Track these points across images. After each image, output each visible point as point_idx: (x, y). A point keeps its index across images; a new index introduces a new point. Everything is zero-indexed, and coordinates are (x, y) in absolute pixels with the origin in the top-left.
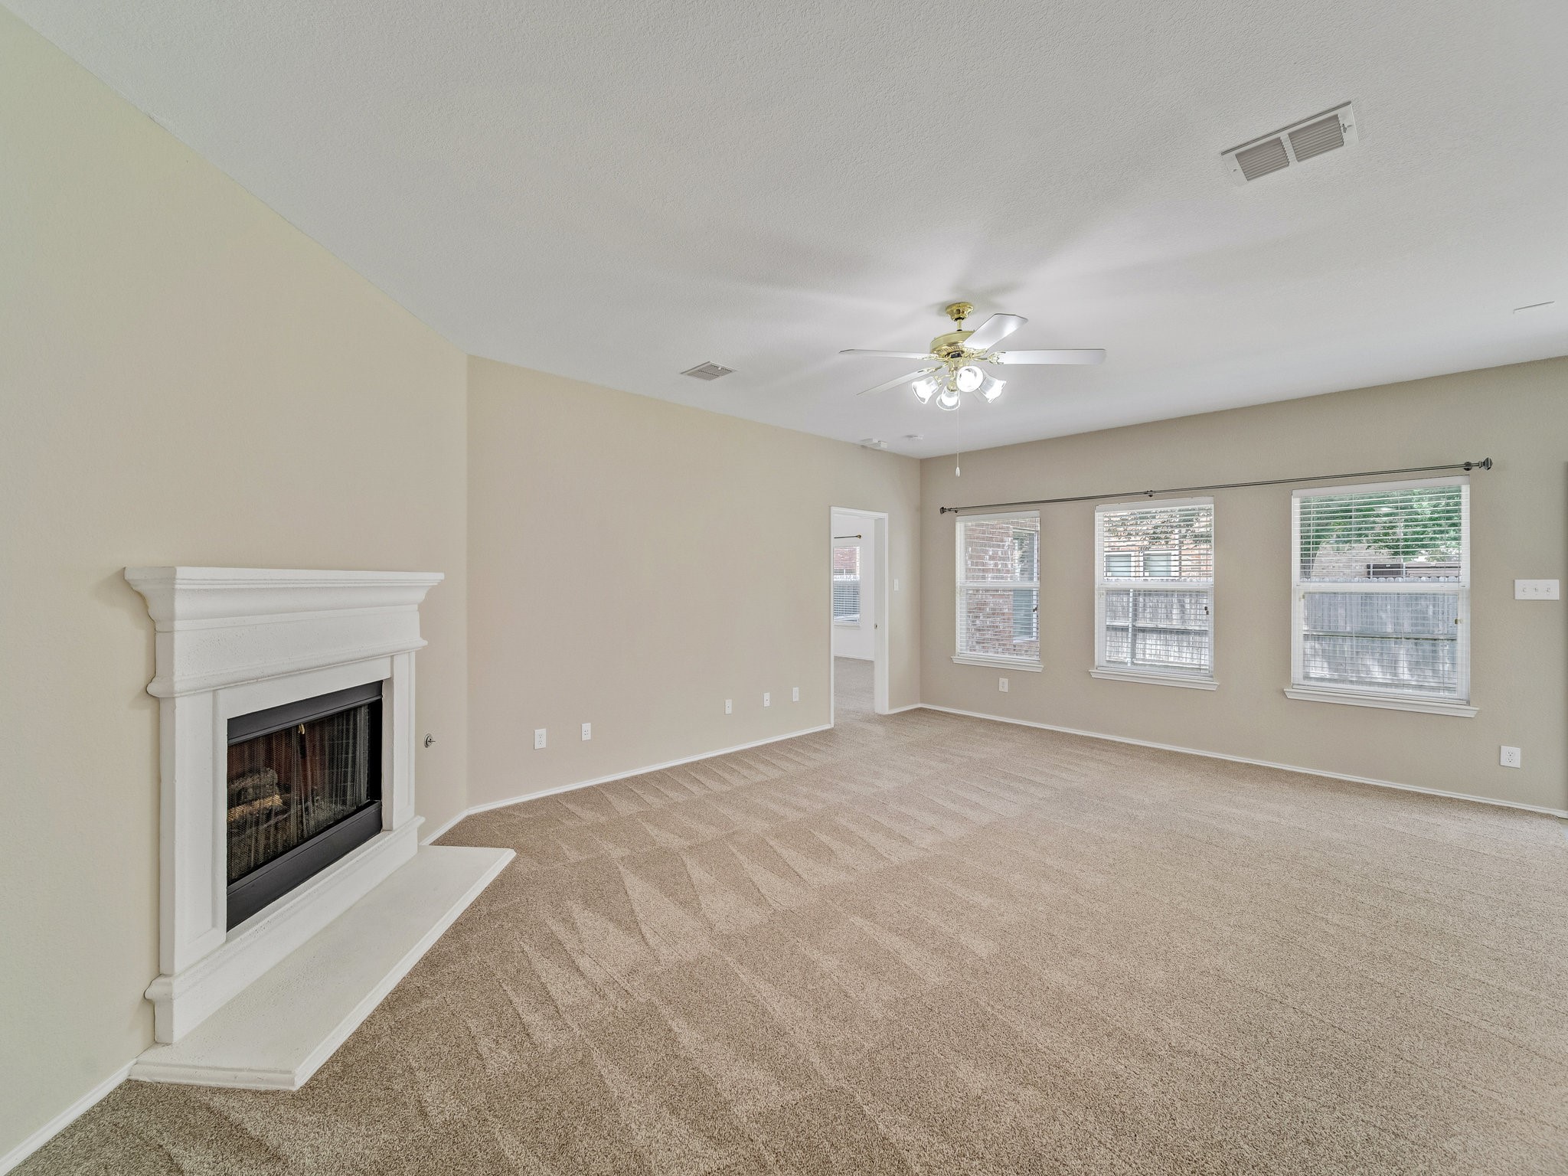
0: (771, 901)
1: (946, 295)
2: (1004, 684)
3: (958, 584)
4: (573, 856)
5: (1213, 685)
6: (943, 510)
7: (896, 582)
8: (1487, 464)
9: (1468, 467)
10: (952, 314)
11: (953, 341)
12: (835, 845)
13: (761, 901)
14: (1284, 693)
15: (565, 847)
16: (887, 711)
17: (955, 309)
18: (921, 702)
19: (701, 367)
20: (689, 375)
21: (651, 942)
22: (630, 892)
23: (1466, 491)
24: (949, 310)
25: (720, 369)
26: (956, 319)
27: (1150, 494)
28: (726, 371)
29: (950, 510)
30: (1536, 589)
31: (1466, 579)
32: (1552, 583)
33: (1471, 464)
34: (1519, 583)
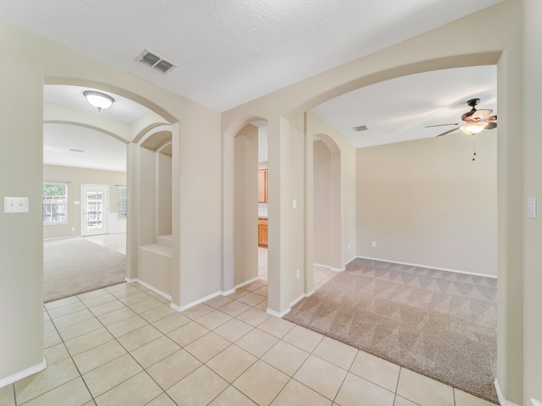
8: (70, 182)
23: (66, 186)
30: (76, 203)
31: (67, 201)
32: (79, 202)
33: (68, 182)
34: (74, 202)
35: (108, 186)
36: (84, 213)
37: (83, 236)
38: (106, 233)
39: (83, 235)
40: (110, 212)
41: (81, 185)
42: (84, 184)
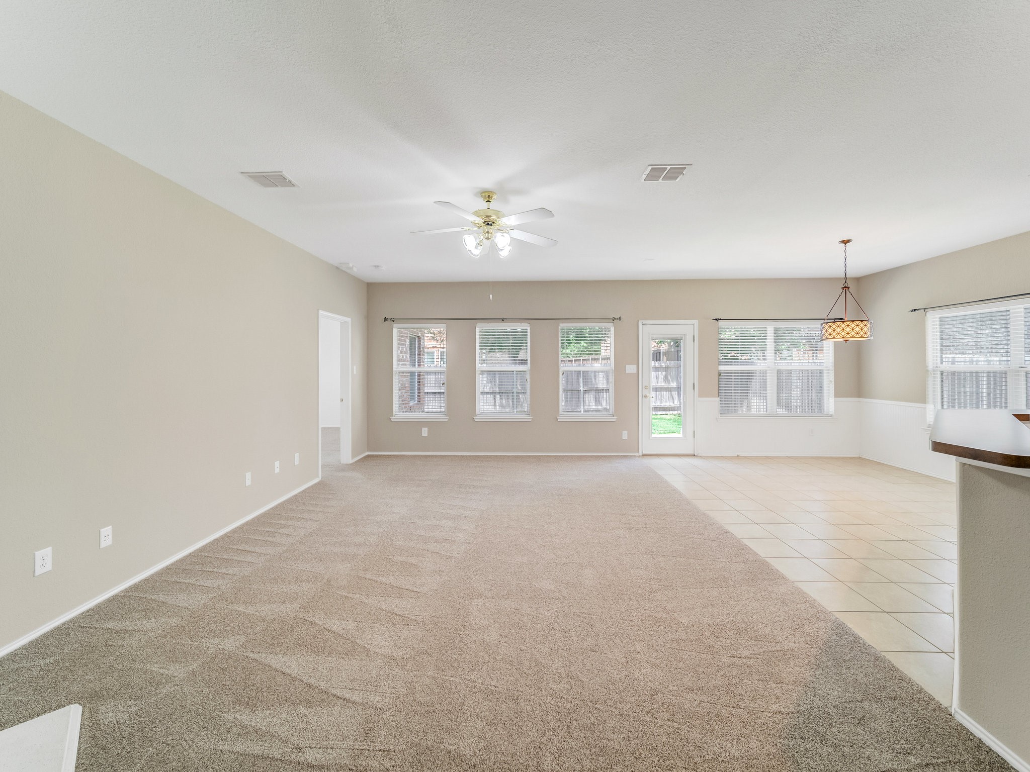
0: (413, 617)
1: (487, 183)
2: (425, 432)
3: (394, 369)
4: (178, 671)
5: (528, 419)
6: (386, 319)
7: (355, 367)
8: (620, 319)
9: (614, 319)
10: (485, 197)
11: (488, 215)
12: (413, 560)
13: (406, 621)
14: (557, 419)
15: (155, 668)
16: (351, 461)
17: (487, 194)
18: (368, 451)
19: (267, 174)
20: (249, 176)
21: (355, 698)
22: (288, 671)
23: (612, 330)
24: (483, 194)
25: (287, 181)
26: (487, 202)
27: (503, 320)
28: (291, 184)
29: (391, 320)
30: (631, 369)
31: (613, 365)
32: (635, 367)
33: (615, 318)
34: (627, 366)
35: (696, 322)
36: (646, 397)
37: (644, 455)
38: (692, 453)
39: (646, 452)
40: (700, 396)
41: (640, 322)
42: (645, 322)
